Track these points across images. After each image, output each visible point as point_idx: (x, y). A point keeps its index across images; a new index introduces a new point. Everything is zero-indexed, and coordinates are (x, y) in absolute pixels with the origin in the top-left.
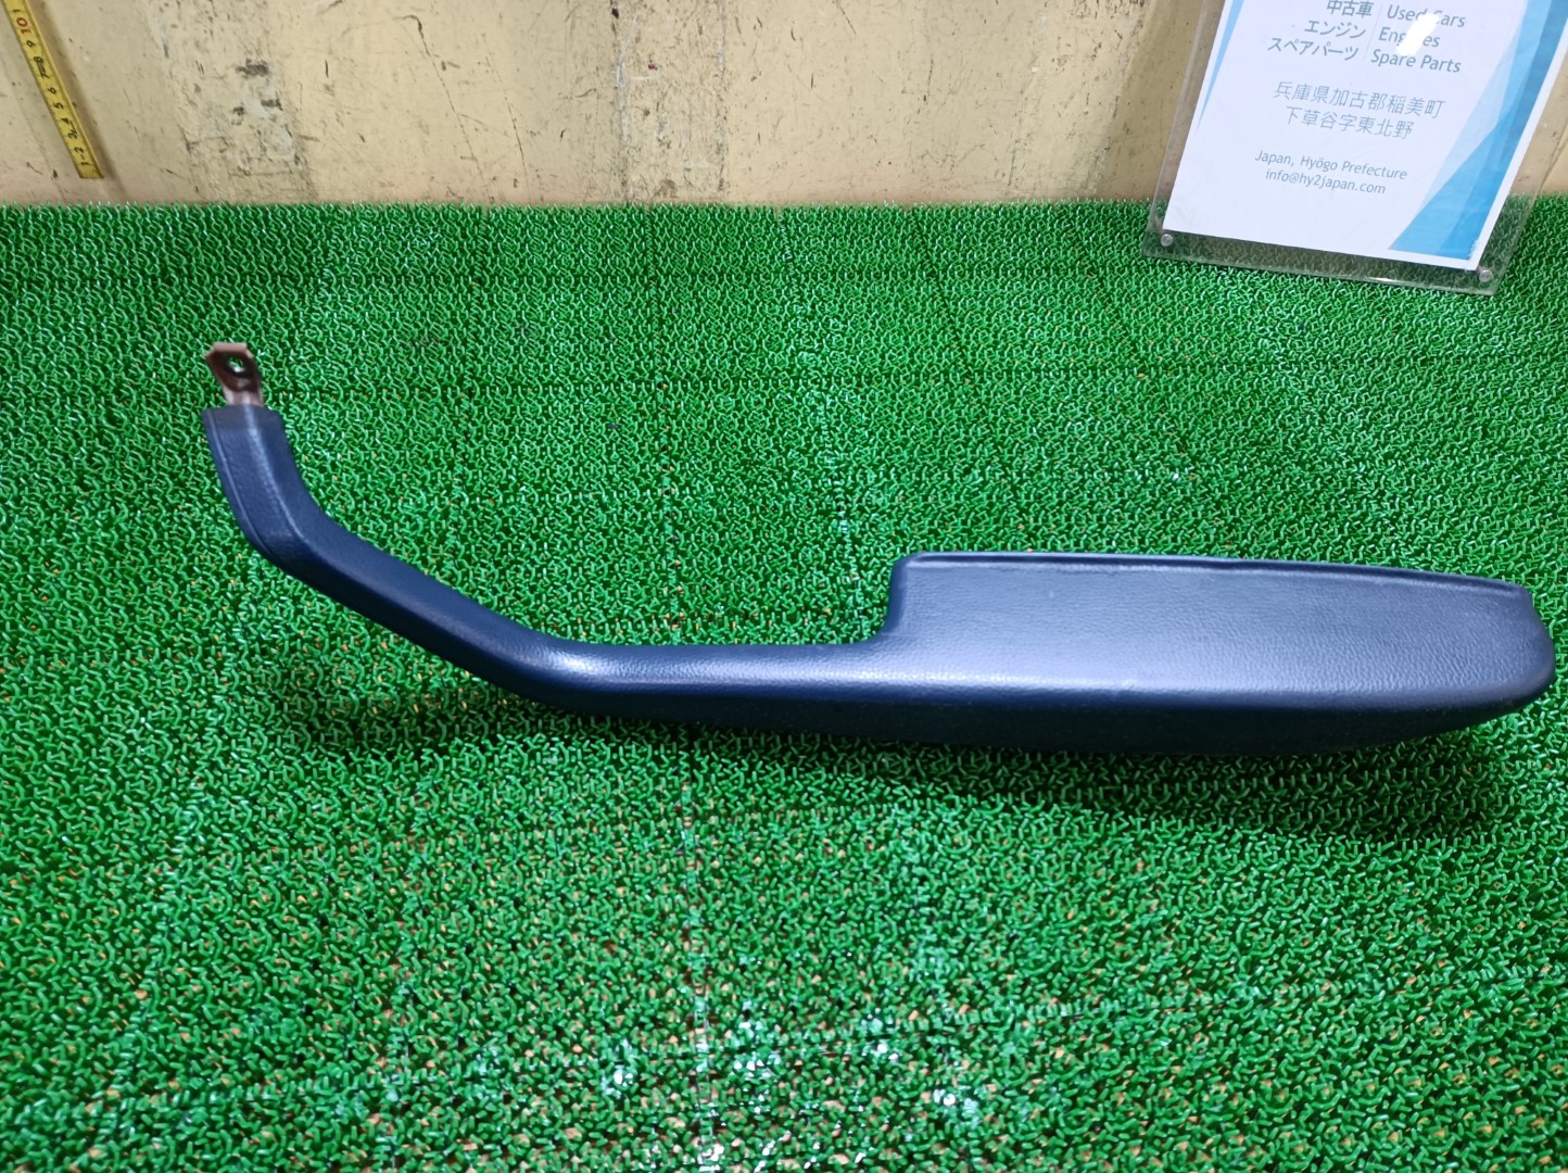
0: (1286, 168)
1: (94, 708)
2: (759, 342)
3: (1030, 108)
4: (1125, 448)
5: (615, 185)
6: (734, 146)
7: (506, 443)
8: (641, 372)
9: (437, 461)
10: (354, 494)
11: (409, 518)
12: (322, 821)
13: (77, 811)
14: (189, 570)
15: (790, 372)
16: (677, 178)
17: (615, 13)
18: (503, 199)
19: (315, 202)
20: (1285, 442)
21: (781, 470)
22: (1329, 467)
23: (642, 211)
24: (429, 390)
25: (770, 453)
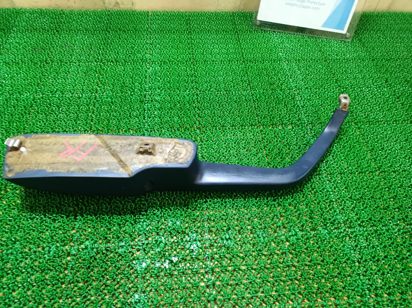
0: (291, 2)
2: (135, 51)
4: (232, 84)
5: (102, 3)
7: (55, 79)
8: (98, 59)
9: (34, 84)
10: (9, 93)
11: (23, 100)
15: (141, 60)
19: (15, 7)
20: (278, 83)
21: (132, 89)
22: (289, 91)
23: (109, 11)
24: (37, 63)
25: (130, 84)
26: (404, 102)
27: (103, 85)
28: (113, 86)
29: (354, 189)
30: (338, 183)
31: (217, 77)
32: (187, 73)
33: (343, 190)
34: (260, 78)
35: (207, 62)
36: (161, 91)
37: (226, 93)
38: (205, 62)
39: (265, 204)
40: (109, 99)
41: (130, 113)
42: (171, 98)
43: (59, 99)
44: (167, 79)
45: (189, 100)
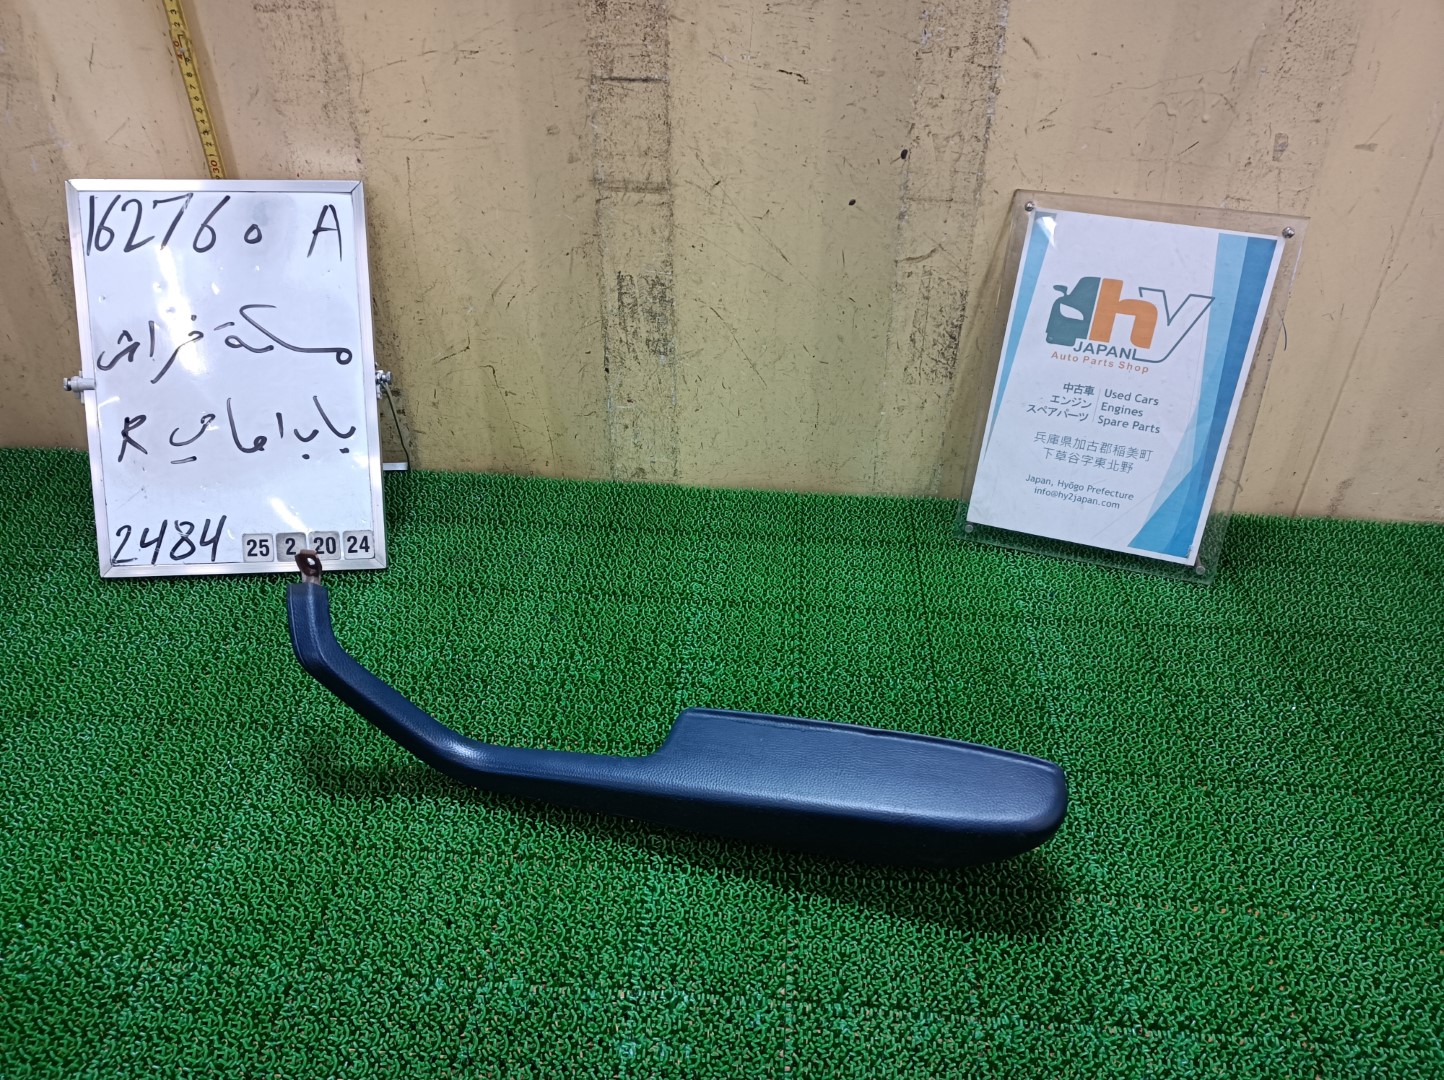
0: (1047, 487)
1: (205, 752)
2: (668, 574)
3: (882, 436)
4: (889, 663)
5: (607, 469)
6: (684, 449)
7: (485, 624)
9: (440, 631)
10: (385, 646)
11: (412, 663)
12: (308, 830)
13: (178, 808)
14: (279, 681)
15: (681, 595)
16: (646, 467)
17: (607, 370)
18: (538, 472)
19: (419, 469)
20: (1006, 670)
21: (652, 655)
22: (1030, 690)
23: (621, 486)
24: (450, 588)
25: (648, 643)
26: (1341, 743)
27: (588, 642)
28: (611, 647)
29: (1177, 938)
30: (1134, 918)
31: (854, 644)
32: (783, 630)
33: (1147, 936)
34: (960, 654)
35: (834, 607)
36: (717, 664)
37: (872, 683)
38: (828, 607)
39: (940, 945)
40: (598, 674)
41: (641, 709)
42: (738, 681)
43: (488, 666)
44: (734, 640)
45: (781, 690)
